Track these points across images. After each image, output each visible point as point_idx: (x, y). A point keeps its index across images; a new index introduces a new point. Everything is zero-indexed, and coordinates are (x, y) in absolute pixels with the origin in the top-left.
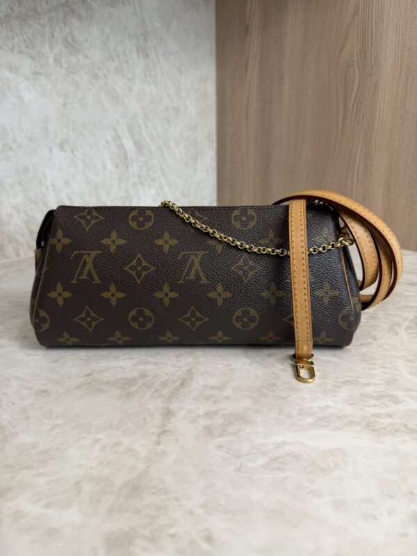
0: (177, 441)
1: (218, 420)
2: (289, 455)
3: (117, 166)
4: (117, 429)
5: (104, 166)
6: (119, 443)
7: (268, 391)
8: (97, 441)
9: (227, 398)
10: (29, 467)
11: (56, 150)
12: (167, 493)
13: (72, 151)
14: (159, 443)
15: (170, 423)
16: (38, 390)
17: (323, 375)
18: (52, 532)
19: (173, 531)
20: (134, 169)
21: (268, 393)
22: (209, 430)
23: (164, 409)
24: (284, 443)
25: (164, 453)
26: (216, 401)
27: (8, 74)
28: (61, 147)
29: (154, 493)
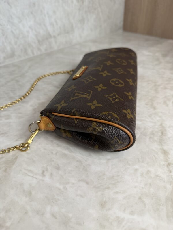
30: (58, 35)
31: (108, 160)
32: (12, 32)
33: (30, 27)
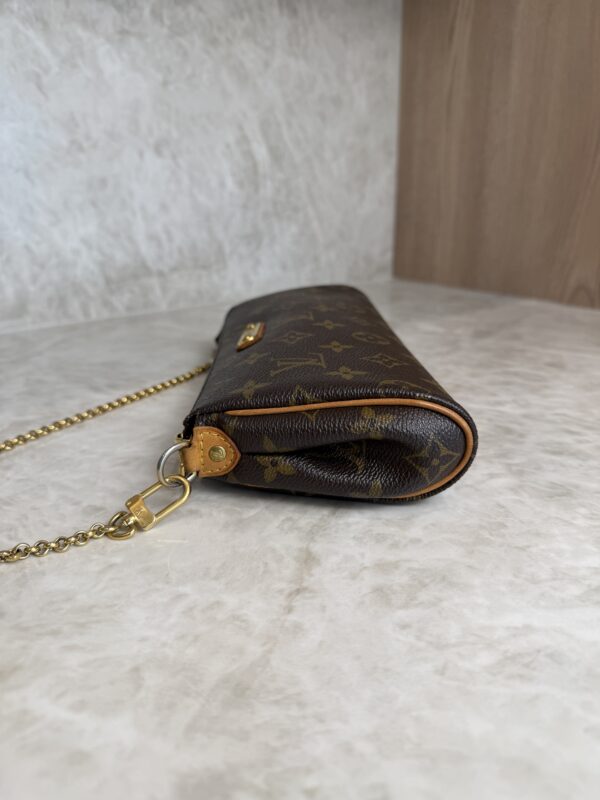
0: (323, 608)
1: (399, 579)
2: (539, 651)
3: (240, 184)
4: (216, 578)
5: (222, 184)
6: (218, 604)
7: (491, 535)
8: (179, 597)
9: (416, 541)
10: (55, 633)
11: (149, 155)
12: (301, 705)
13: (174, 157)
14: (289, 610)
15: (312, 575)
16: (89, 506)
17: (593, 514)
18: (79, 759)
19: (310, 782)
20: (267, 190)
21: (492, 538)
22: (382, 594)
23: (300, 550)
24: (528, 629)
25: (298, 628)
26: (395, 545)
27: (81, 32)
28: (158, 150)
29: (277, 702)
30: (174, 269)
31: (112, 566)
32: (27, 248)
33: (85, 241)
